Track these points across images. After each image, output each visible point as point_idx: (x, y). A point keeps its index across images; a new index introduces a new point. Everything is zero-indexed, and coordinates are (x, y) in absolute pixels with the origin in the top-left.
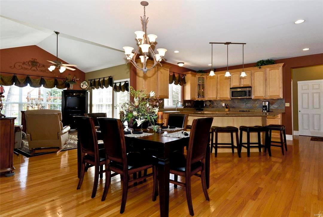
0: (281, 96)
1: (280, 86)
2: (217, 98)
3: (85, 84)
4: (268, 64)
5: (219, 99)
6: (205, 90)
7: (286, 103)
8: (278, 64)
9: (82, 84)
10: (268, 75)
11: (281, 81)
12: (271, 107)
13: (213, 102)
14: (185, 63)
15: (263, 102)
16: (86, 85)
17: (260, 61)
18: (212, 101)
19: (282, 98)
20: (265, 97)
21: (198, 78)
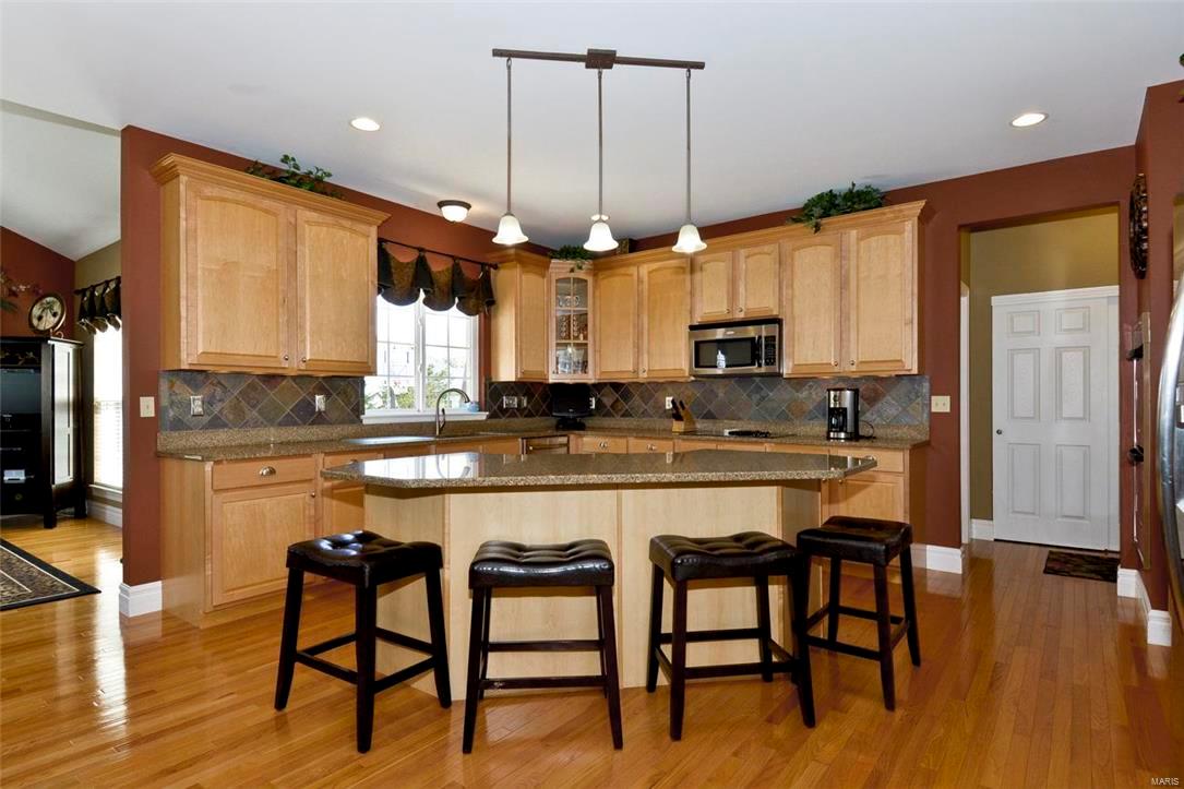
0: (912, 366)
1: (908, 315)
2: (635, 372)
3: (51, 308)
4: (852, 210)
5: (645, 375)
6: (590, 337)
7: (933, 398)
8: (896, 207)
9: (36, 311)
10: (853, 263)
11: (912, 287)
12: (868, 414)
13: (629, 392)
14: (477, 208)
15: (829, 390)
16: (55, 315)
17: (821, 197)
18: (623, 384)
19: (915, 371)
20: (836, 369)
21: (557, 281)
